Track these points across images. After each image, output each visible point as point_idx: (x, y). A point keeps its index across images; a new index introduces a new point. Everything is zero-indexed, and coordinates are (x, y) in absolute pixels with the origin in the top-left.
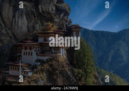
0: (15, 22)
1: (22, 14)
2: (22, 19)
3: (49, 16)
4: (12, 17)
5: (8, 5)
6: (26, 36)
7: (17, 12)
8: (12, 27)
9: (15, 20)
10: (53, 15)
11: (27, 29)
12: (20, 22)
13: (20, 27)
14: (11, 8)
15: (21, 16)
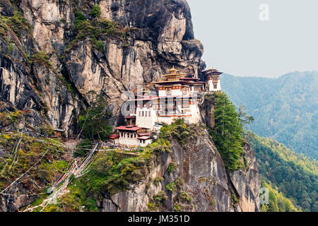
1: (135, 59)
3: (173, 59)
4: (121, 63)
5: (115, 46)
7: (128, 57)
8: (121, 77)
9: (126, 67)
10: (179, 57)
12: (132, 70)
14: (120, 51)
15: (134, 62)
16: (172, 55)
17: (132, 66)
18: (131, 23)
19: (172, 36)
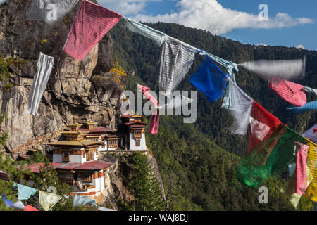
1: (20, 105)
2: (21, 114)
3: (78, 103)
6: (30, 146)
7: (11, 101)
10: (86, 99)
11: (31, 132)
12: (15, 120)
13: (17, 129)
15: (19, 108)
16: (76, 97)
17: (16, 115)
18: (15, 52)
19: (77, 70)
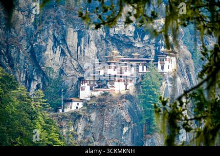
0: (81, 50)
1: (88, 41)
2: (89, 47)
4: (77, 45)
5: (72, 30)
7: (83, 39)
8: (77, 57)
9: (81, 48)
11: (97, 59)
12: (86, 51)
13: (87, 57)
16: (125, 36)
